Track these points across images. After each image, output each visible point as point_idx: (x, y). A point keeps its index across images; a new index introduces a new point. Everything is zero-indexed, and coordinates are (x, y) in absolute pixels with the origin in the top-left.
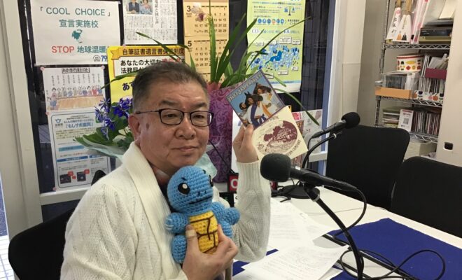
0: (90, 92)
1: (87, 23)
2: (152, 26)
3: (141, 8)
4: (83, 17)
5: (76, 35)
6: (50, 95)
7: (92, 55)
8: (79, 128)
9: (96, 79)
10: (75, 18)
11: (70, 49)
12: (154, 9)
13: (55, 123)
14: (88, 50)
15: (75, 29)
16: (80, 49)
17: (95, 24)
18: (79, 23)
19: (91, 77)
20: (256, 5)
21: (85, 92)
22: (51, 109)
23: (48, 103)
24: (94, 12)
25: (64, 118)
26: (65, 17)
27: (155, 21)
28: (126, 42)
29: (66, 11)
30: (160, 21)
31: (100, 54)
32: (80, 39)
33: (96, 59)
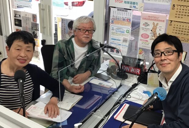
0: (126, 20)
6: (112, 18)
7: (129, 5)
8: (120, 33)
9: (129, 15)
11: (121, 2)
13: (112, 29)
14: (128, 2)
16: (125, 2)
19: (128, 14)
21: (124, 19)
22: (111, 23)
23: (110, 21)
25: (115, 28)
31: (133, 5)
33: (131, 7)
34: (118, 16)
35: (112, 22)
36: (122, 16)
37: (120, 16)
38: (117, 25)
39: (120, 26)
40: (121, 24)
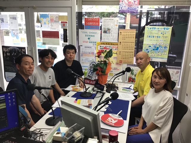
0: (91, 53)
1: (92, 36)
2: (110, 37)
3: (107, 32)
4: (91, 34)
5: (89, 39)
6: (81, 53)
7: (92, 44)
8: (87, 62)
9: (93, 50)
10: (89, 34)
11: (87, 42)
12: (111, 32)
13: (82, 60)
14: (92, 42)
15: (89, 37)
16: (90, 42)
17: (94, 36)
18: (90, 36)
20: (148, 31)
24: (94, 33)
25: (84, 59)
26: (87, 34)
27: (111, 35)
28: (102, 41)
29: (87, 33)
30: (112, 36)
31: (94, 44)
32: (90, 40)
33: (93, 45)
34: (86, 51)
35: (82, 55)
36: (88, 51)
37: (87, 51)
38: (85, 57)
39: (87, 57)
40: (88, 56)
